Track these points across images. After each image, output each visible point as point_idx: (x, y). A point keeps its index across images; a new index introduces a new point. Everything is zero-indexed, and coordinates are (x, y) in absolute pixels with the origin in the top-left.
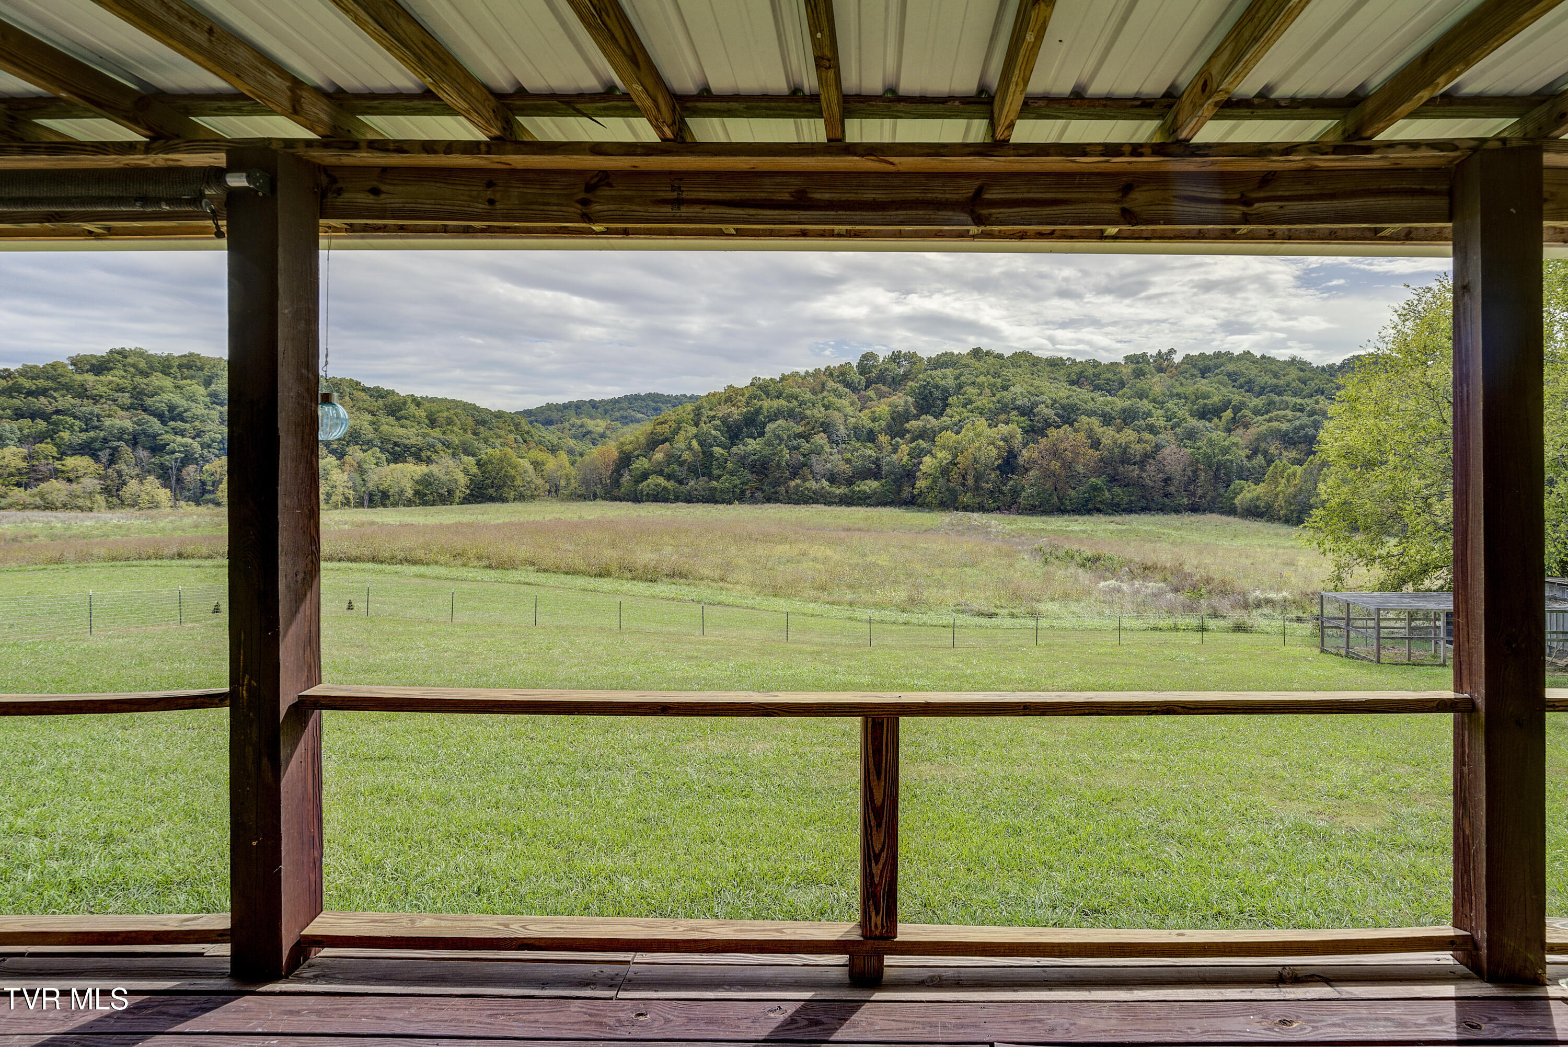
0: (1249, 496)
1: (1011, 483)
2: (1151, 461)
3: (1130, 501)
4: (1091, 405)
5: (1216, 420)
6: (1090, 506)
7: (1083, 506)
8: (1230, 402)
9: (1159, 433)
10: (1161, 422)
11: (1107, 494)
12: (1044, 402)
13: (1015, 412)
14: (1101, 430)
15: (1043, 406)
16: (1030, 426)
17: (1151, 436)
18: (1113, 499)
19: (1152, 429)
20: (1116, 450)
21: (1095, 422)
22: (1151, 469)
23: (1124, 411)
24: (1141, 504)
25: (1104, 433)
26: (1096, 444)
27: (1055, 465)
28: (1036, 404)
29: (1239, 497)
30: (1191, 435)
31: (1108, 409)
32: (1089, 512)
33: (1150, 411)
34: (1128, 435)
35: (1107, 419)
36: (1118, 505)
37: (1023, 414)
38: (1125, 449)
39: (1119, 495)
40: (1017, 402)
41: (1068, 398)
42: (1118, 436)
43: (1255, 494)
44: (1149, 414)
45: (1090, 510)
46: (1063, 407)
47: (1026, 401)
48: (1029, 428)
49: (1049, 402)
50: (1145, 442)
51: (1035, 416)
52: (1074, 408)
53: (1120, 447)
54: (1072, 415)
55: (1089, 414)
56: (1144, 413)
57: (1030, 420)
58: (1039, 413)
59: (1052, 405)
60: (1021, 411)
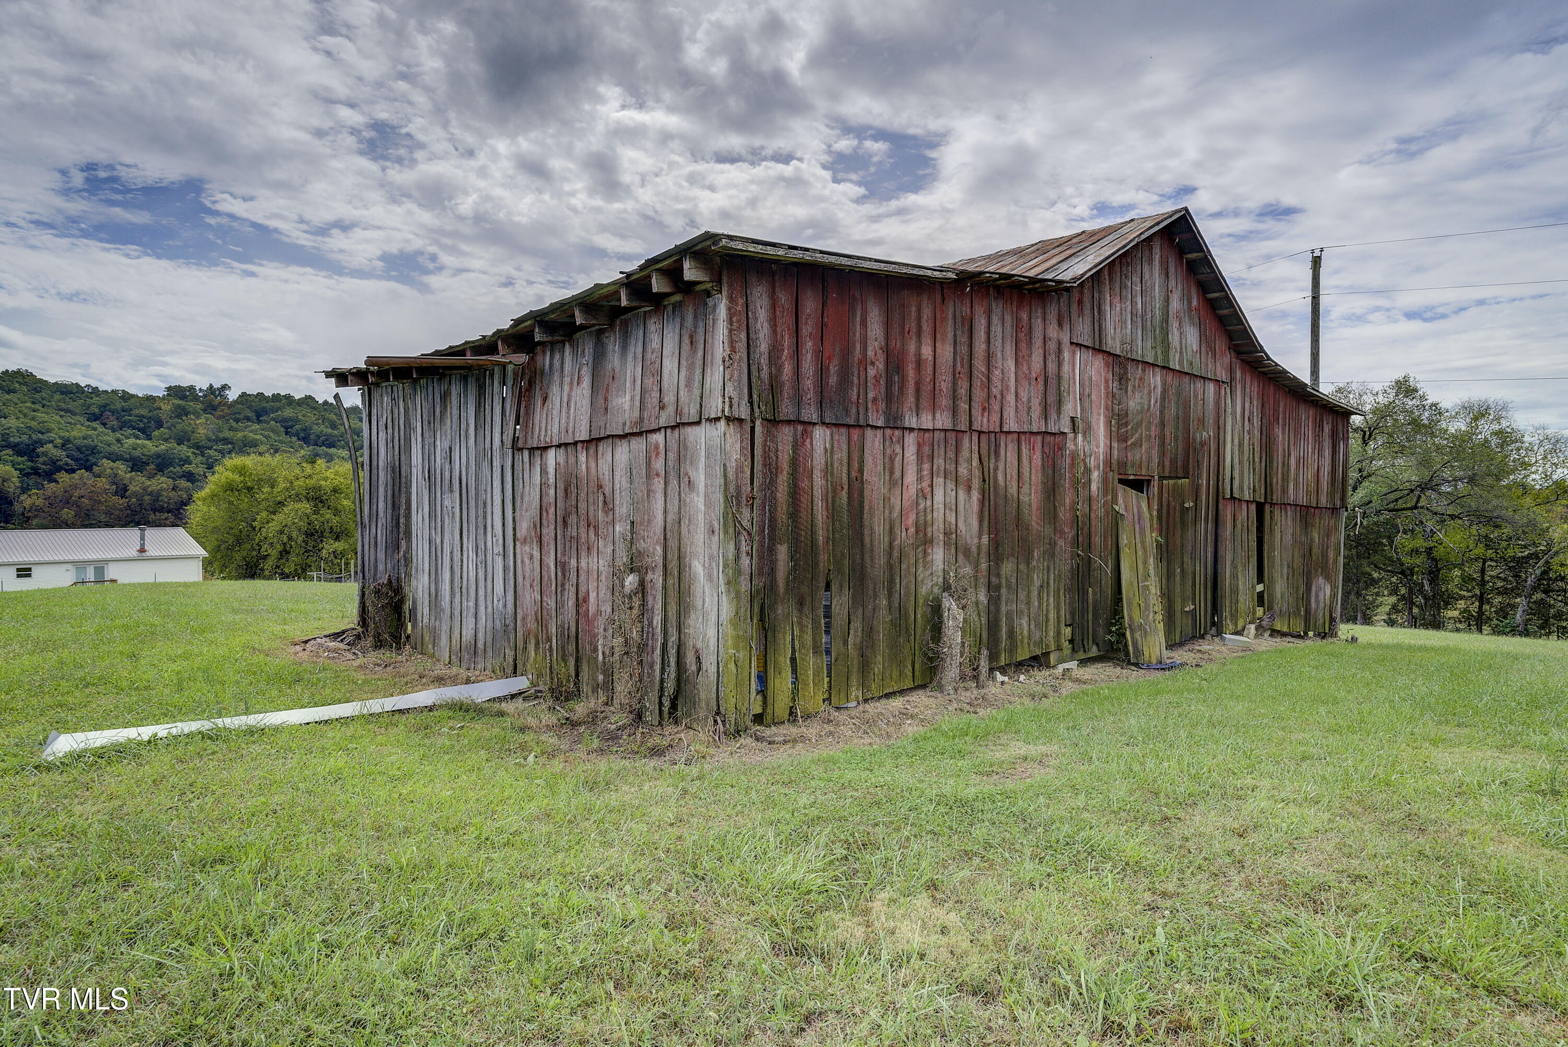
4: (115, 448)
9: (198, 481)
10: (200, 470)
12: (52, 442)
13: (10, 451)
14: (129, 475)
15: (50, 446)
16: (32, 468)
17: (189, 484)
19: (190, 477)
20: (147, 498)
21: (121, 468)
23: (158, 456)
25: (131, 478)
26: (122, 491)
27: (68, 513)
28: (40, 443)
31: (137, 453)
33: (188, 457)
34: (161, 482)
35: (137, 465)
37: (20, 453)
38: (156, 496)
40: (12, 439)
41: (84, 438)
42: (149, 483)
44: (187, 461)
46: (79, 449)
47: (25, 438)
48: (29, 471)
49: (59, 441)
50: (181, 490)
51: (38, 457)
52: (93, 450)
53: (151, 494)
54: (90, 458)
55: (114, 457)
56: (181, 460)
57: (32, 461)
58: (45, 454)
59: (63, 445)
60: (19, 450)
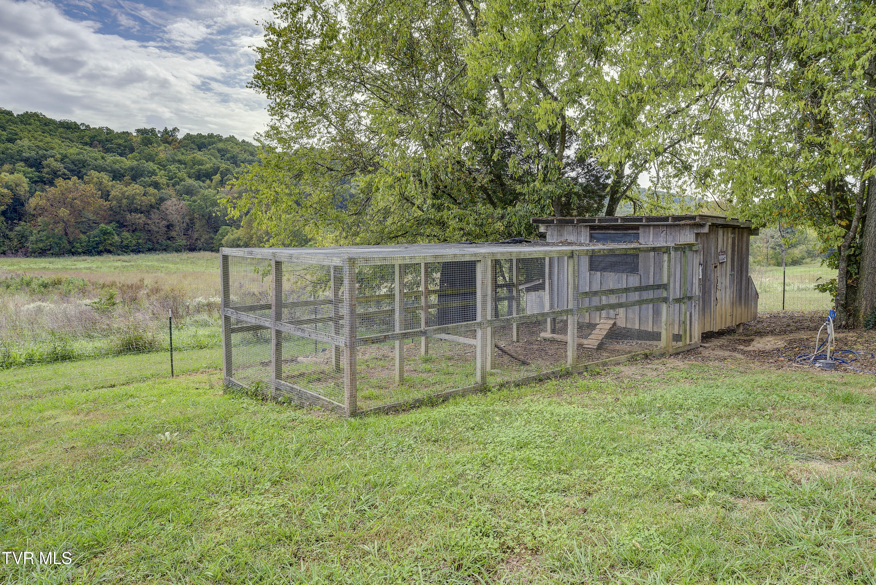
0: (232, 237)
1: (17, 228)
2: (155, 211)
3: (138, 243)
4: (100, 162)
5: (208, 182)
6: (101, 248)
7: (94, 248)
8: (218, 168)
9: (162, 188)
10: (164, 180)
11: (116, 238)
12: (53, 156)
13: (22, 164)
14: (110, 183)
15: (52, 159)
16: (39, 177)
17: (156, 190)
18: (122, 242)
19: (156, 185)
20: (124, 201)
21: (105, 178)
22: (155, 216)
23: (132, 169)
24: (148, 246)
25: (113, 186)
26: (106, 196)
27: (64, 212)
28: (45, 157)
29: (226, 238)
30: (189, 192)
31: (117, 166)
32: (100, 253)
33: (154, 170)
34: (135, 189)
35: (116, 175)
36: (127, 247)
37: (30, 165)
38: (131, 199)
39: (127, 238)
40: (24, 154)
41: (78, 154)
42: (126, 189)
43: (236, 236)
44: (154, 173)
45: (101, 251)
46: (73, 162)
47: (33, 153)
48: (36, 179)
49: (58, 156)
50: (150, 195)
51: (43, 168)
52: (84, 164)
53: (128, 198)
54: (82, 170)
55: (99, 169)
56: (149, 172)
57: (39, 172)
58: (48, 166)
59: (62, 160)
60: (28, 162)
